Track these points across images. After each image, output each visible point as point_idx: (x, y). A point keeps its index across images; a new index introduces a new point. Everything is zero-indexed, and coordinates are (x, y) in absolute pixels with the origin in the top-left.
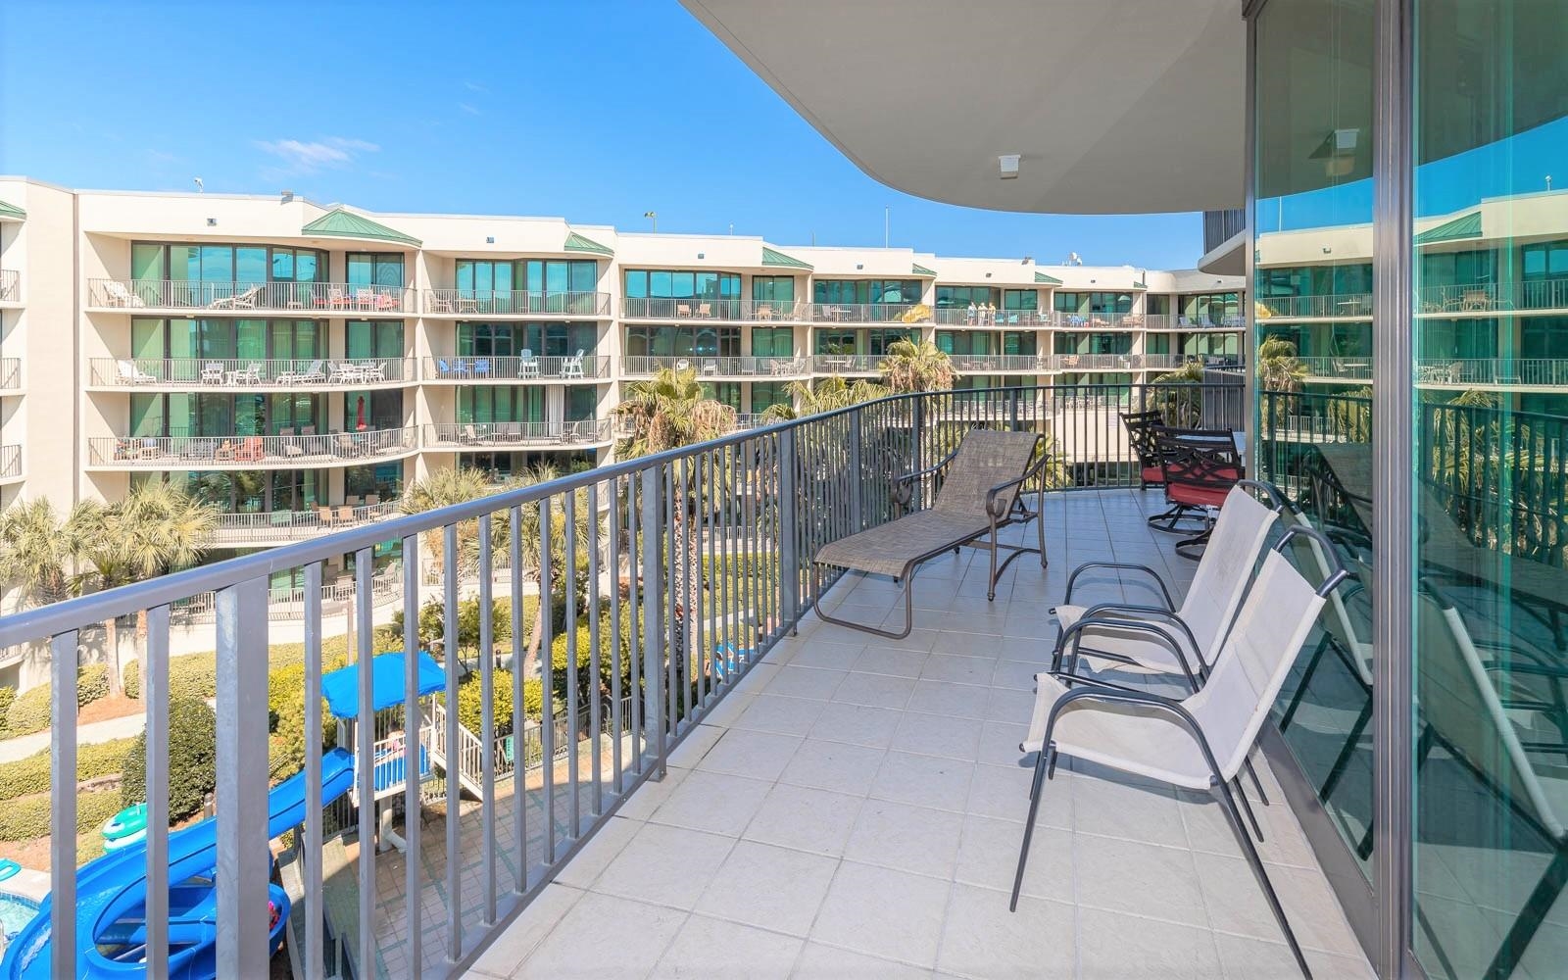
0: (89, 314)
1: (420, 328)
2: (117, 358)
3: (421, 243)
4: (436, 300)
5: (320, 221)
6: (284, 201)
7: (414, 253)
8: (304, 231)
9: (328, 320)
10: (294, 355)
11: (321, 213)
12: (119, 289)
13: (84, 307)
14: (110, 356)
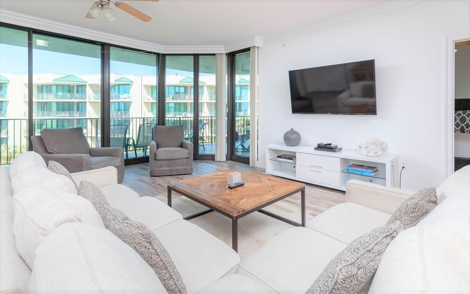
0: (144, 102)
1: (205, 104)
2: (149, 112)
3: (205, 83)
4: (210, 97)
5: (183, 80)
6: (176, 75)
7: (204, 86)
8: (180, 82)
9: (187, 103)
10: (180, 111)
11: (184, 78)
12: (149, 97)
13: (143, 101)
14: (147, 111)
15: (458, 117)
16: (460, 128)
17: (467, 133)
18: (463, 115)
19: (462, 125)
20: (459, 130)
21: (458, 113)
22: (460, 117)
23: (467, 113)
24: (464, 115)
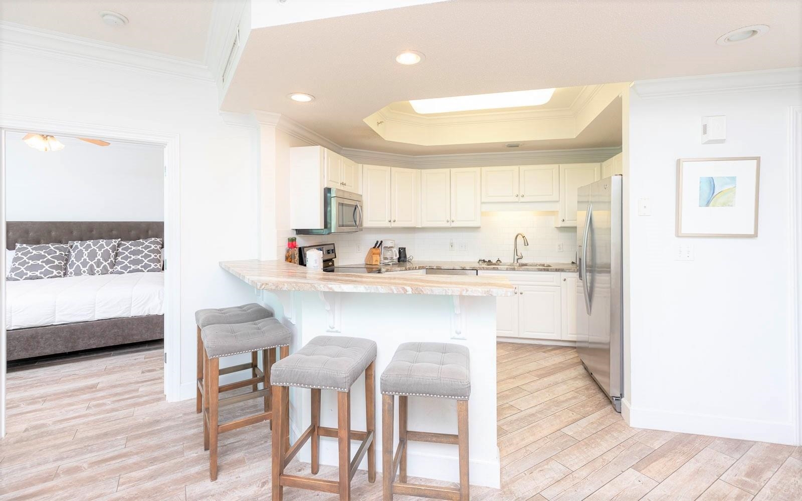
15: (85, 251)
16: (87, 268)
17: (98, 274)
18: (93, 247)
19: (91, 263)
20: (87, 272)
21: (86, 244)
22: (89, 251)
23: (99, 244)
24: (95, 248)
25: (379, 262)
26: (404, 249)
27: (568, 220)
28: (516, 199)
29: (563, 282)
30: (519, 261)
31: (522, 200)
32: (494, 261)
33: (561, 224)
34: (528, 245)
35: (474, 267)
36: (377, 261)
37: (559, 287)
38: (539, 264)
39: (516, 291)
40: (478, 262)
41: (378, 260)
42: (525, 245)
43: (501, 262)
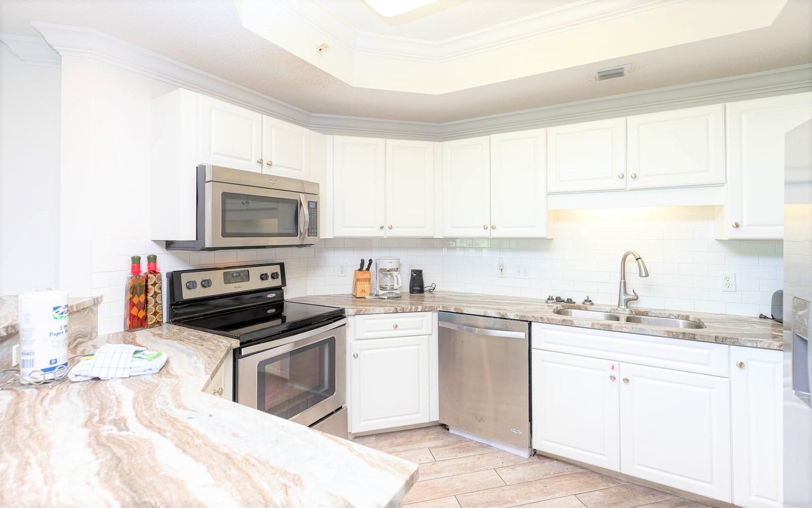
25: (368, 293)
26: (420, 272)
27: (747, 226)
28: (621, 184)
29: (735, 369)
30: (631, 304)
31: (632, 184)
32: (579, 301)
33: (730, 233)
34: (647, 275)
35: (524, 316)
36: (363, 291)
37: (727, 380)
38: (676, 314)
39: (614, 373)
40: (547, 302)
41: (367, 290)
42: (641, 276)
43: (592, 304)
